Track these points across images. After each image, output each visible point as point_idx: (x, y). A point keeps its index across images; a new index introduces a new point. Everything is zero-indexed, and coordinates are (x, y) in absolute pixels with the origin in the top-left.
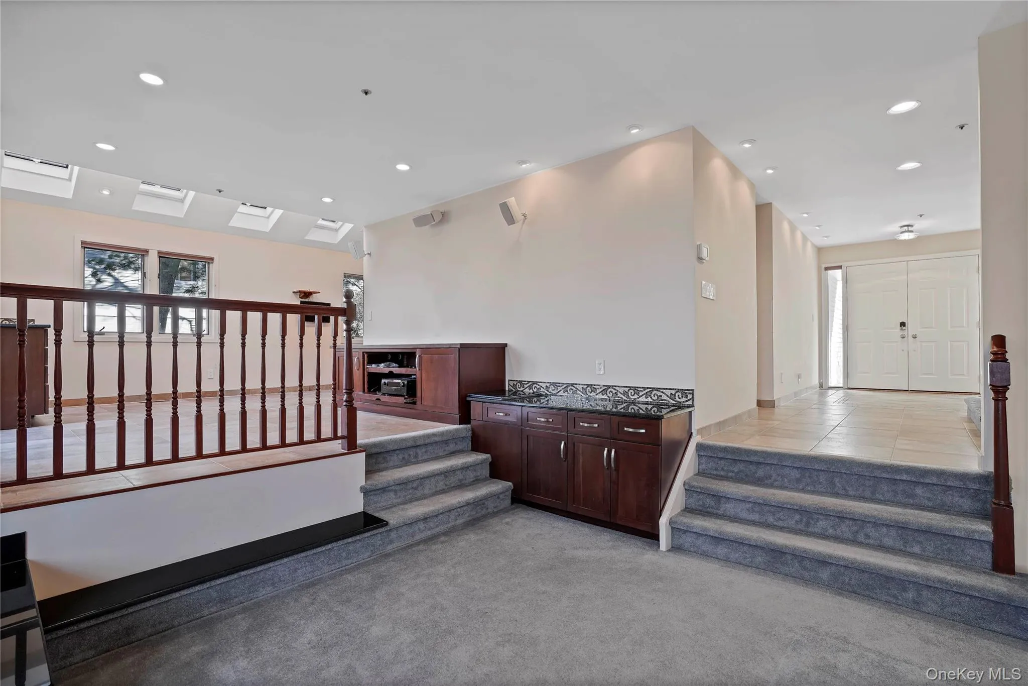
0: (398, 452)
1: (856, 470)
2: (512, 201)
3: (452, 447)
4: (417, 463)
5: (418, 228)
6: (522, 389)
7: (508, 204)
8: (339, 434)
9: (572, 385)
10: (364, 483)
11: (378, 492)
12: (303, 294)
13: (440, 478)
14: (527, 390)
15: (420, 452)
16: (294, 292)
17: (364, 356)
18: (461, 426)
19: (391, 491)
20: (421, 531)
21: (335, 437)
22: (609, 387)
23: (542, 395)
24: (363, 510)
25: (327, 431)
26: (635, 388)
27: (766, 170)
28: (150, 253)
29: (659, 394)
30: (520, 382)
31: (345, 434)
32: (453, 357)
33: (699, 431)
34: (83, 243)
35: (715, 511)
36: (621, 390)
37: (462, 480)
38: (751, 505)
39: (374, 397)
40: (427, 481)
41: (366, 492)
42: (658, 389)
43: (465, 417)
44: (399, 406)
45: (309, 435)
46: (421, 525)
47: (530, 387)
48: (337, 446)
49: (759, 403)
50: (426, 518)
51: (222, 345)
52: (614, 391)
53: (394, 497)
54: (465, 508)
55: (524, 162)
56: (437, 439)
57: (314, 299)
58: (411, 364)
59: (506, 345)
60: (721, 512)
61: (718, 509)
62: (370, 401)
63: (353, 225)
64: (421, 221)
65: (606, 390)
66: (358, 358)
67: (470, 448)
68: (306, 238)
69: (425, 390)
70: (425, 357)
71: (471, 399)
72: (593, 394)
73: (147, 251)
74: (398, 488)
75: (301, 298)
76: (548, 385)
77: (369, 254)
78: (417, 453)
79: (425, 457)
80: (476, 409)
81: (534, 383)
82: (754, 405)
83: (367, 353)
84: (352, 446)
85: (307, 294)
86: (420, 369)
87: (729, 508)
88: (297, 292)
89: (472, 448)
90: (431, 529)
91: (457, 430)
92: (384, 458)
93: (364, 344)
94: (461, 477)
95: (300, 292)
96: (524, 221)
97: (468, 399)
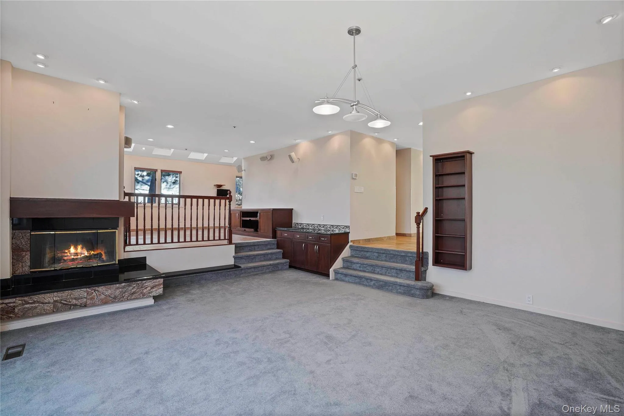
0: (248, 247)
1: (391, 252)
2: (293, 154)
3: (269, 247)
4: (255, 251)
5: (262, 162)
6: (298, 226)
7: (291, 155)
8: (226, 238)
9: (314, 224)
10: (234, 255)
11: (239, 258)
12: (218, 186)
13: (262, 256)
14: (299, 227)
15: (256, 247)
16: (214, 185)
17: (240, 213)
18: (272, 239)
19: (243, 259)
20: (253, 272)
21: (225, 239)
22: (325, 225)
23: (304, 228)
24: (233, 264)
25: (222, 237)
26: (332, 226)
27: (394, 139)
28: (158, 171)
29: (340, 227)
30: (297, 223)
31: (228, 238)
32: (270, 214)
33: (351, 241)
34: (135, 168)
35: (351, 268)
36: (329, 226)
37: (271, 258)
38: (360, 265)
39: (244, 229)
40: (257, 257)
41: (235, 258)
42: (339, 226)
43: (274, 236)
44: (251, 232)
45: (217, 238)
46: (253, 270)
47: (300, 226)
48: (226, 242)
49: (398, 234)
50: (255, 268)
51: (185, 209)
52: (326, 227)
53: (245, 261)
54: (270, 266)
55: (297, 140)
56: (263, 243)
57: (223, 188)
58: (256, 217)
59: (293, 209)
60: (352, 268)
61: (351, 267)
62: (242, 231)
63: (237, 158)
64: (263, 159)
65: (324, 226)
66: (238, 214)
67: (276, 248)
68: (219, 161)
69: (261, 225)
70: (261, 213)
71: (277, 229)
72: (320, 228)
73: (157, 170)
74: (246, 258)
75: (217, 188)
76: (306, 224)
77: (245, 170)
78: (255, 248)
79: (258, 250)
80: (278, 233)
81: (302, 224)
82: (395, 235)
83: (241, 212)
84: (230, 243)
85: (220, 186)
86: (260, 218)
87: (354, 266)
88: (216, 185)
89: (277, 247)
90: (256, 272)
91: (270, 240)
92: (243, 249)
93: (242, 208)
94: (270, 257)
95: (217, 185)
96: (299, 161)
97: (276, 229)
